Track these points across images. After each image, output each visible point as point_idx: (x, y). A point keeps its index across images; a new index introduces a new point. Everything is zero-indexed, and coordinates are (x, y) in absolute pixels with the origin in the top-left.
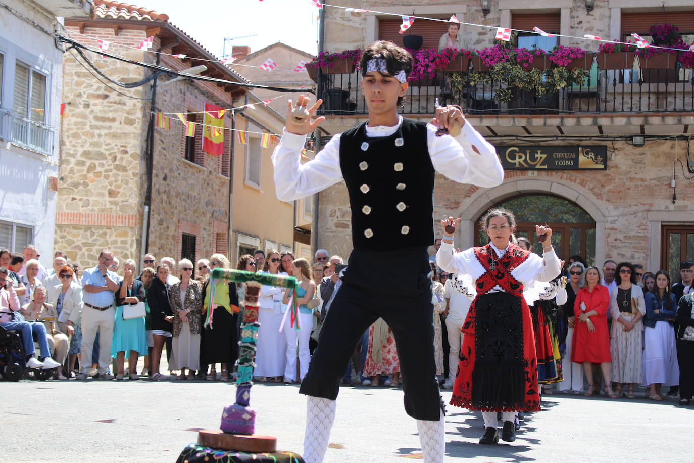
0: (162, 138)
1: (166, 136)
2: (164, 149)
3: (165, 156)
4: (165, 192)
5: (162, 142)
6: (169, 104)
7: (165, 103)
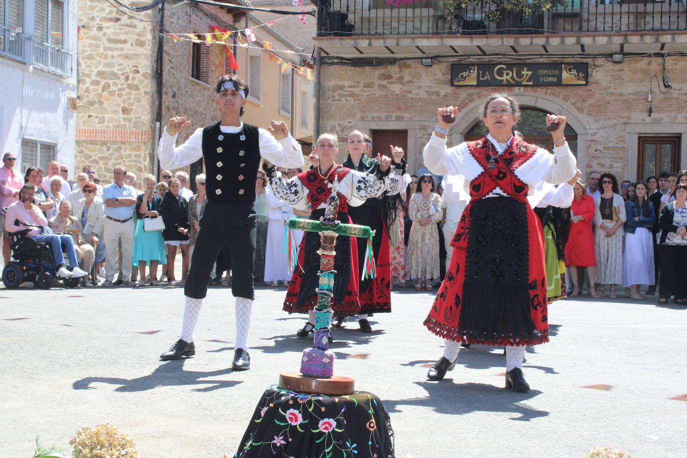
0: (170, 58)
1: (174, 56)
2: (172, 68)
3: (174, 74)
4: (174, 108)
5: (171, 61)
6: (177, 26)
7: (173, 25)
